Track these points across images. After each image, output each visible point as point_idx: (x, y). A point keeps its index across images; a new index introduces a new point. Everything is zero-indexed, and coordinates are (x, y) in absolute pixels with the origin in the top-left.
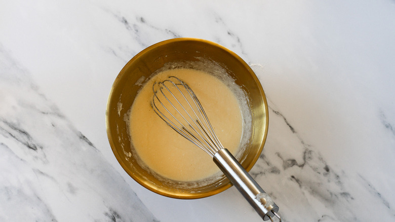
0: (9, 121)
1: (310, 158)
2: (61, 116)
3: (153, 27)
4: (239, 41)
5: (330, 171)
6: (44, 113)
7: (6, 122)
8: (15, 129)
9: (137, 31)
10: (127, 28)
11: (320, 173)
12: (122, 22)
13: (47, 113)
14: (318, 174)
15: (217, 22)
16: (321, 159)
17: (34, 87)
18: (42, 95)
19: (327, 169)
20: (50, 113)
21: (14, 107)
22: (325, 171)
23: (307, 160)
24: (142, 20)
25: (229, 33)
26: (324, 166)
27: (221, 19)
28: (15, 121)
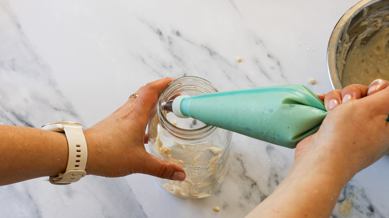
0: (17, 113)
1: (351, 193)
2: (73, 114)
3: (188, 41)
4: (279, 64)
5: (375, 211)
6: (56, 109)
7: (13, 113)
8: (22, 121)
9: (171, 43)
10: (161, 39)
11: (362, 212)
12: (157, 33)
13: (60, 110)
14: (360, 213)
15: (257, 44)
16: (365, 197)
17: (52, 83)
18: (58, 92)
19: (372, 209)
20: (63, 110)
21: (26, 100)
22: (369, 211)
23: (347, 196)
24: (178, 34)
25: (269, 56)
26: (368, 205)
27: (261, 42)
28: (23, 114)
